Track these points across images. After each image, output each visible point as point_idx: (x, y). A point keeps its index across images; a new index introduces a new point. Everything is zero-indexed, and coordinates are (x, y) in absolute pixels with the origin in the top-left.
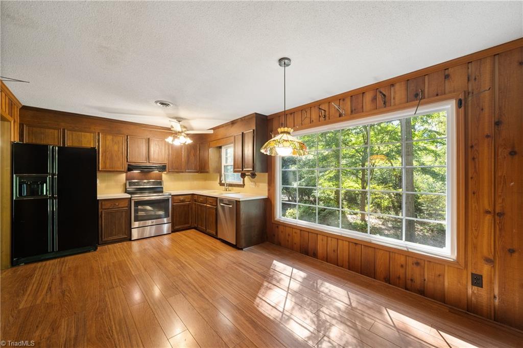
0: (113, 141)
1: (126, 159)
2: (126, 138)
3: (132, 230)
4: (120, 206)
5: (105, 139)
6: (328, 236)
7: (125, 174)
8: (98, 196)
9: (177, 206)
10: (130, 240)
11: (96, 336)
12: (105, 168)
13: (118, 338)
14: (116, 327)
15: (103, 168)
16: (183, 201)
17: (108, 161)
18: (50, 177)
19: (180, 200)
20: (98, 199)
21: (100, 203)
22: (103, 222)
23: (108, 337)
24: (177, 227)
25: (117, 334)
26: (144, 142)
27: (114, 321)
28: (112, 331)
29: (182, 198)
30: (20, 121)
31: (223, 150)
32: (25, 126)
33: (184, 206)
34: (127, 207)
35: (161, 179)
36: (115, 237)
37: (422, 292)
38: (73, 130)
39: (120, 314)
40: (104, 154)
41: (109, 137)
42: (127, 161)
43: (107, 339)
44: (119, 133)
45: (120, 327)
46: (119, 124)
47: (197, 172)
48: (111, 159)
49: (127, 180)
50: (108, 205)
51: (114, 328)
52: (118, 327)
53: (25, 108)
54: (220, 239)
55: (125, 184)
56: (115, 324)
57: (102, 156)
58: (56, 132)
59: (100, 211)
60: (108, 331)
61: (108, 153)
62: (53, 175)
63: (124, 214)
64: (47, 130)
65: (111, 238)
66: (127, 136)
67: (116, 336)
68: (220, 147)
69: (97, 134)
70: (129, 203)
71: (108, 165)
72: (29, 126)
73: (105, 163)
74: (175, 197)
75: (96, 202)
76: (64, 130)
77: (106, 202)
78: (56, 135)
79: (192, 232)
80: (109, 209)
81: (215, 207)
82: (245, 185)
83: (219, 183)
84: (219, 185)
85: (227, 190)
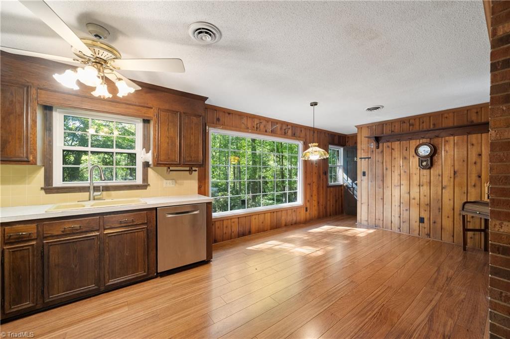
6: (258, 214)
11: (386, 323)
13: (377, 308)
14: (369, 315)
23: (381, 314)
25: (373, 311)
27: (364, 320)
28: (374, 315)
37: (296, 223)
39: (353, 321)
43: (383, 314)
45: (367, 312)
51: (371, 316)
52: (368, 314)
56: (366, 318)
60: (376, 319)
67: (377, 310)
81: (144, 227)
82: (149, 185)
83: (42, 189)
84: (43, 192)
85: (94, 200)
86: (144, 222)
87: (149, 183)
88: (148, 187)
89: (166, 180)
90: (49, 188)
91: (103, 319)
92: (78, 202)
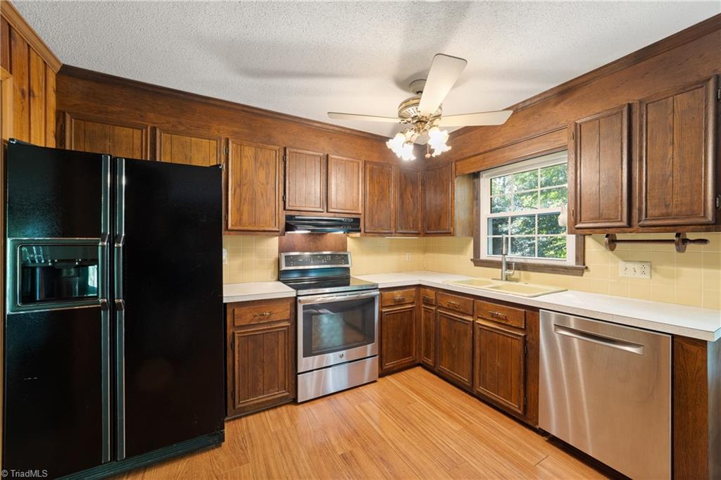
0: (256, 159)
1: (281, 203)
2: (282, 153)
3: (299, 376)
4: (274, 318)
5: (240, 156)
7: (277, 238)
8: (225, 294)
9: (389, 313)
10: (295, 401)
12: (240, 224)
15: (236, 225)
16: (400, 302)
17: (246, 208)
18: (103, 247)
19: (395, 301)
20: (225, 301)
21: (229, 311)
22: (237, 359)
24: (388, 365)
26: (318, 164)
29: (398, 295)
30: (57, 105)
31: (484, 182)
32: (68, 117)
33: (403, 313)
34: (287, 320)
35: (345, 249)
36: (262, 398)
38: (174, 131)
40: (238, 190)
41: (249, 152)
42: (285, 209)
44: (268, 140)
46: (268, 120)
47: (417, 234)
48: (253, 202)
49: (281, 250)
50: (246, 317)
53: (68, 73)
54: (543, 433)
55: (279, 261)
57: (234, 194)
58: (137, 133)
59: (229, 332)
61: (245, 188)
62: (114, 239)
63: (281, 337)
64: (118, 130)
65: (254, 400)
66: (285, 149)
68: (476, 175)
69: (223, 141)
70: (293, 311)
71: (245, 217)
72: (78, 117)
73: (239, 211)
74: (386, 294)
75: (219, 309)
76: (154, 129)
77: (244, 309)
78: (137, 142)
79: (418, 375)
80: (249, 326)
81: (520, 334)
82: (587, 268)
83: (471, 260)
84: (472, 263)
85: (507, 280)
86: (520, 326)
87: (587, 265)
88: (586, 273)
89: (625, 261)
90: (478, 262)
91: (437, 417)
92: (493, 279)
